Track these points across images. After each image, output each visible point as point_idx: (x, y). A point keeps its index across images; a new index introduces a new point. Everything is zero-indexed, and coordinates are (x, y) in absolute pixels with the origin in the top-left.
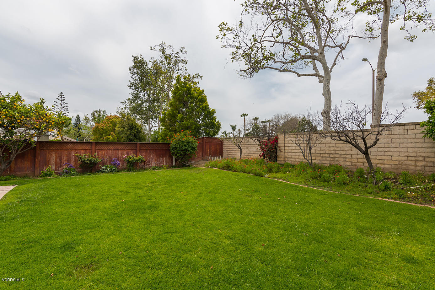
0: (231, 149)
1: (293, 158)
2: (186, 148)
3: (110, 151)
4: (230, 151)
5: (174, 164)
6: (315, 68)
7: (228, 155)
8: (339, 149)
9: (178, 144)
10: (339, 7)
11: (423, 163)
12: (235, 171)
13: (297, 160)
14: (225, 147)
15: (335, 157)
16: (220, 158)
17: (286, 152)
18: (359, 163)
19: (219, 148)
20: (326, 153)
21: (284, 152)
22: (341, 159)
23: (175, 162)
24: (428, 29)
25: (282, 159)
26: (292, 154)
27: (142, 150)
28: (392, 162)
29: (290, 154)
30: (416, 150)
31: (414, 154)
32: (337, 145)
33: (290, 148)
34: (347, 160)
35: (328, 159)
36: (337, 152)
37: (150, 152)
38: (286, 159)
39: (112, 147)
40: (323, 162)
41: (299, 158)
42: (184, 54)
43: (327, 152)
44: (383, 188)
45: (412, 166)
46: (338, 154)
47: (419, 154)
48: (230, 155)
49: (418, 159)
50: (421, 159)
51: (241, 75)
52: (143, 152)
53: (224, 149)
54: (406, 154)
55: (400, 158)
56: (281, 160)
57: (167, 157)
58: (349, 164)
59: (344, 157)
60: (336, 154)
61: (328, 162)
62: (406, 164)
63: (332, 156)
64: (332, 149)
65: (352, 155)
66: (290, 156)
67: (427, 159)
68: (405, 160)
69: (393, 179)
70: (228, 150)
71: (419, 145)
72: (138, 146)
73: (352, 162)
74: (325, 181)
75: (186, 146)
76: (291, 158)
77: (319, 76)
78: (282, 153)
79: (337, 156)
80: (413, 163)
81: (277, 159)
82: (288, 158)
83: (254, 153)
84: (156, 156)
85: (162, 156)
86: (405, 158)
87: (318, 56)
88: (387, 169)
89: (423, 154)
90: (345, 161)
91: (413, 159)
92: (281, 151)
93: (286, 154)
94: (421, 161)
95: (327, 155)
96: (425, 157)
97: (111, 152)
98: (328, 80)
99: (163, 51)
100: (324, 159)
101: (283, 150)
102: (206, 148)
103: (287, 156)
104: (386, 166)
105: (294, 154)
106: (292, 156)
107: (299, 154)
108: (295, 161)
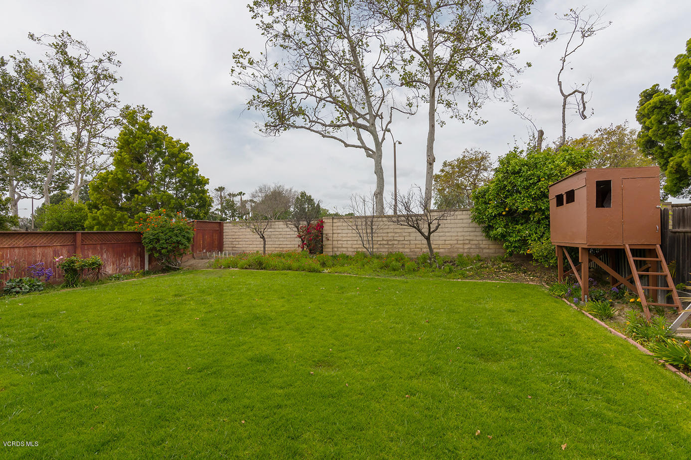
0: (240, 240)
1: (344, 248)
2: (179, 239)
3: (17, 250)
4: (237, 243)
5: (147, 267)
6: (360, 139)
7: (234, 249)
8: (397, 235)
9: (162, 233)
10: (384, 74)
11: (469, 246)
12: (273, 269)
13: (349, 249)
14: (227, 237)
15: (393, 244)
16: (218, 254)
17: (334, 240)
18: (417, 250)
19: (217, 238)
20: (383, 240)
21: (333, 241)
22: (399, 246)
23: (149, 264)
24: (454, 117)
25: (330, 250)
26: (344, 242)
27: (86, 246)
28: (445, 246)
29: (339, 242)
30: (464, 233)
31: (461, 238)
32: (395, 230)
33: (340, 235)
34: (406, 246)
35: (386, 246)
36: (395, 238)
37: (101, 249)
38: (336, 249)
39: (21, 242)
40: (380, 250)
41: (352, 248)
42: (115, 66)
43: (385, 239)
44: (448, 270)
45: (461, 248)
46: (396, 240)
47: (466, 238)
48: (238, 249)
49: (465, 242)
50: (467, 242)
51: (260, 130)
52: (88, 249)
53: (224, 240)
54: (457, 238)
55: (451, 242)
56: (328, 251)
57: (134, 256)
58: (407, 250)
59: (402, 244)
60: (394, 240)
61: (386, 250)
62: (457, 248)
63: (390, 243)
64: (390, 235)
65: (410, 240)
66: (341, 246)
67: (471, 242)
68: (455, 244)
69: (450, 262)
70: (234, 240)
71: (466, 229)
72: (79, 238)
73: (410, 249)
74: (394, 270)
75: (177, 237)
76: (342, 247)
77: (367, 149)
78: (330, 242)
79: (396, 242)
80: (461, 246)
81: (322, 250)
82: (338, 248)
83: (281, 243)
84: (114, 256)
85: (125, 255)
86: (456, 242)
87: (369, 127)
88: (442, 253)
89: (468, 238)
90: (404, 248)
91: (461, 242)
92: (328, 239)
93: (334, 242)
94: (466, 244)
95: (385, 242)
96: (470, 240)
97: (19, 252)
98: (381, 156)
99: (61, 49)
100: (382, 246)
101: (331, 238)
102: (198, 238)
103: (336, 246)
104: (441, 250)
105: (345, 242)
106: (344, 246)
107: (355, 242)
108: (348, 251)
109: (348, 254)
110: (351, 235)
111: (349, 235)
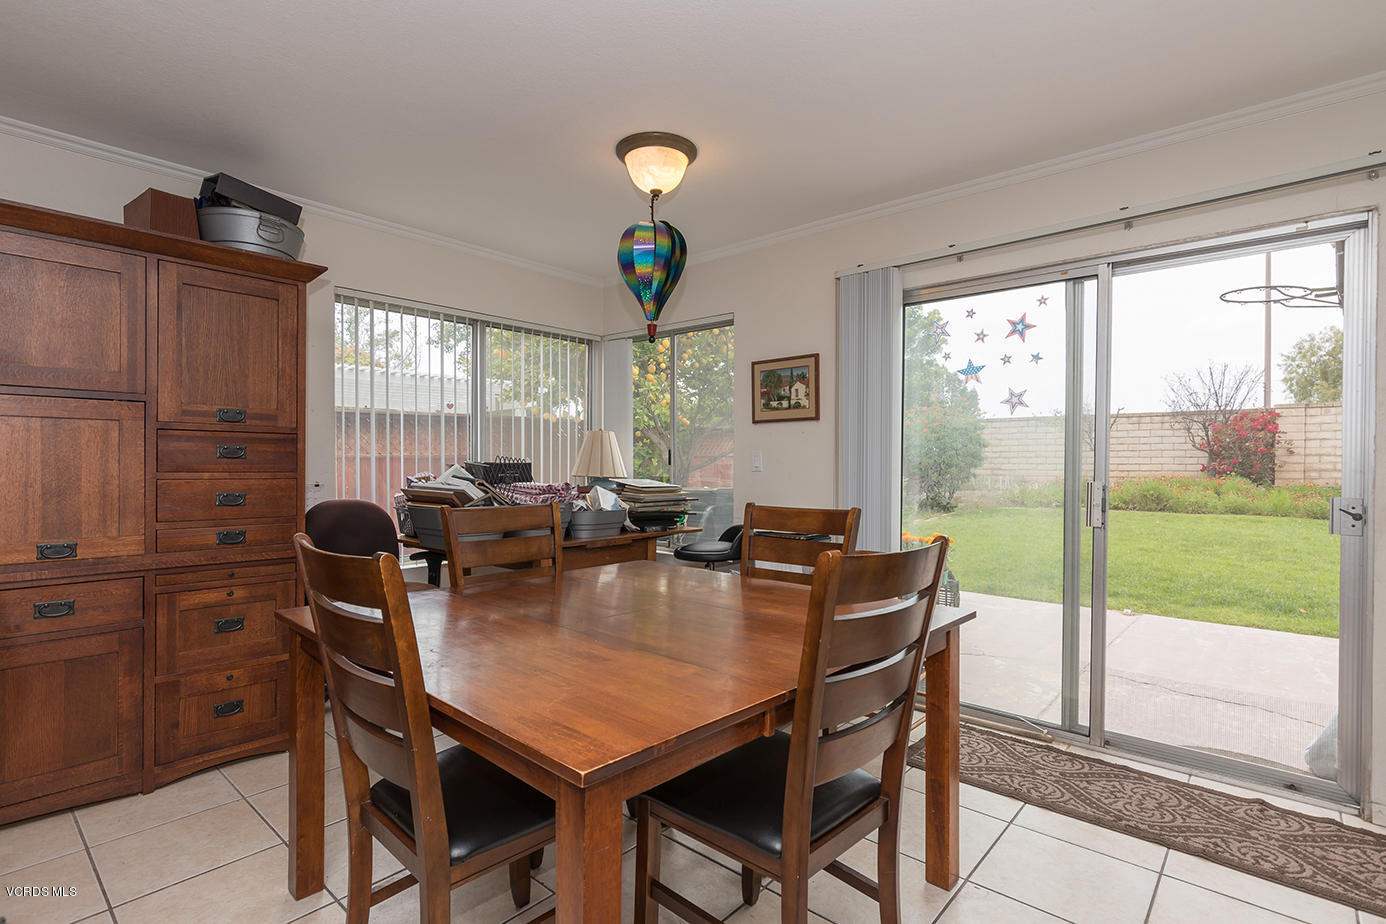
17: (1310, 455)
21: (1305, 455)
25: (1297, 475)
29: (1326, 458)
56: (1291, 476)
66: (1330, 466)
78: (1297, 459)
82: (1320, 470)
92: (1292, 453)
93: (1309, 458)
101: (1299, 451)
103: (1317, 466)
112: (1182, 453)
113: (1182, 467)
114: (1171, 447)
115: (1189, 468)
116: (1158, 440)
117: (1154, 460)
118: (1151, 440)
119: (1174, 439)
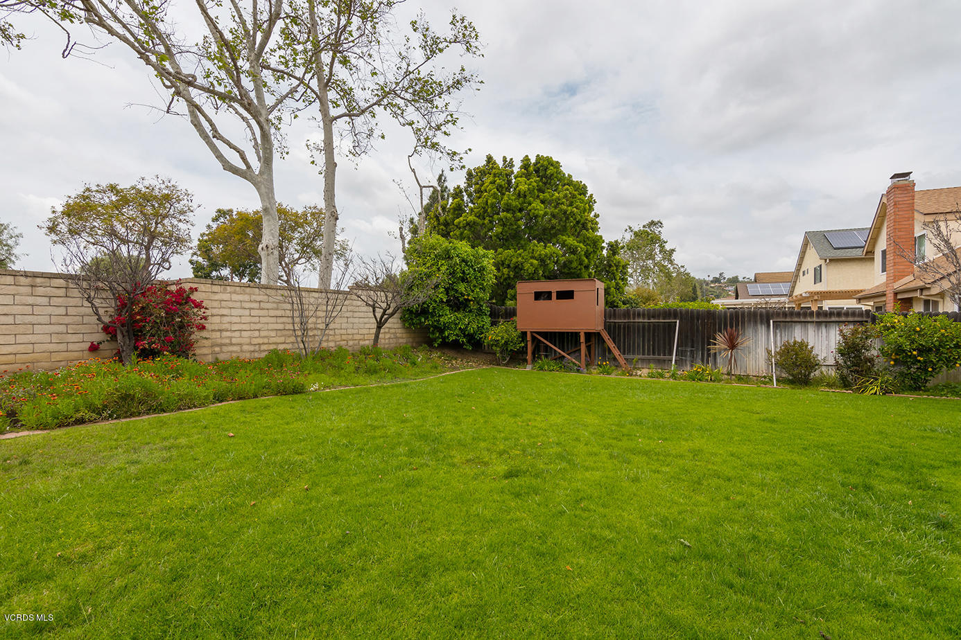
1: (234, 344)
11: (389, 335)
13: (245, 348)
17: (214, 330)
18: (343, 342)
21: (211, 331)
25: (207, 350)
26: (233, 334)
29: (225, 334)
33: (226, 319)
34: (331, 338)
38: (218, 349)
41: (250, 344)
56: (202, 352)
58: (332, 344)
60: (315, 329)
65: (335, 329)
66: (227, 341)
73: (336, 342)
76: (231, 344)
78: (206, 335)
82: (221, 345)
90: (328, 341)
92: (203, 328)
93: (214, 334)
94: (387, 333)
101: (208, 326)
103: (220, 341)
105: (237, 334)
106: (234, 341)
107: (257, 333)
108: (242, 351)
109: (243, 356)
110: (248, 319)
111: (244, 320)
112: (62, 328)
113: (63, 347)
114: (45, 319)
115: (71, 347)
116: (28, 309)
117: (20, 339)
118: (16, 310)
119: (50, 310)
